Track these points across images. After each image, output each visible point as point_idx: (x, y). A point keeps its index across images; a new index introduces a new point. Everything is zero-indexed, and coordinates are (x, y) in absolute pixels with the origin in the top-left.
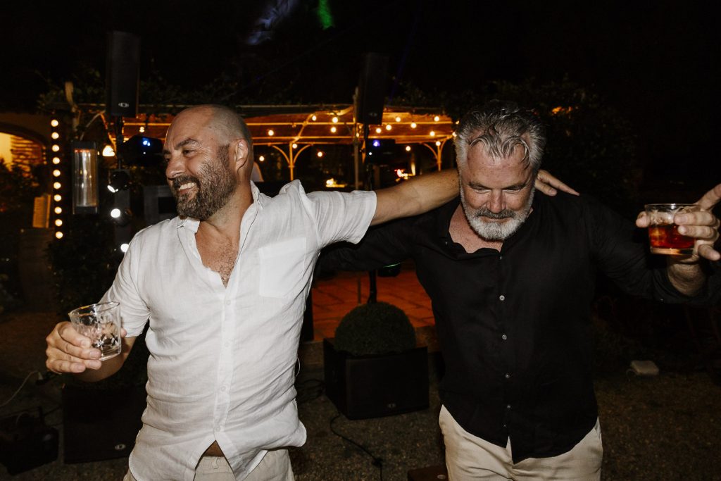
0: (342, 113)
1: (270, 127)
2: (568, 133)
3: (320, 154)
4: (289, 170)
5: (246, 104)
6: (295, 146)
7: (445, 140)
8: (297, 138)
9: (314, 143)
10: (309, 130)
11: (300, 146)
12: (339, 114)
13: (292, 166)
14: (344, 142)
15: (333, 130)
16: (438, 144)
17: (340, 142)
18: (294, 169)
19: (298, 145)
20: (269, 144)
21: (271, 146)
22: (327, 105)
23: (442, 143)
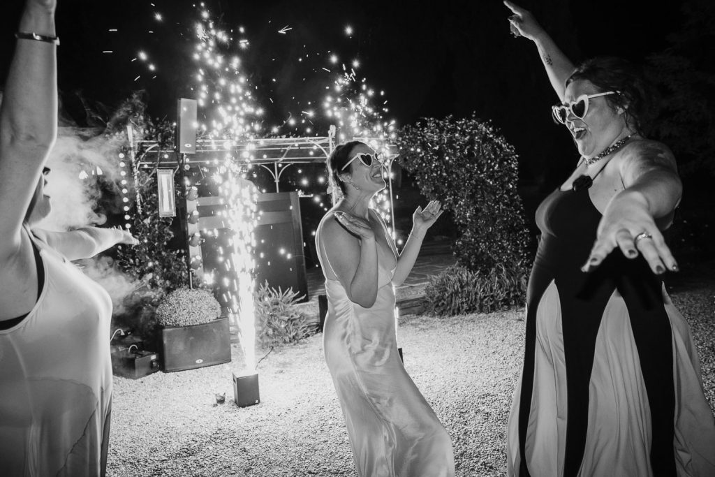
3: (300, 171)
6: (280, 165)
8: (281, 159)
9: (294, 162)
13: (277, 181)
14: (317, 161)
15: (311, 153)
18: (279, 183)
19: (283, 164)
21: (260, 166)
22: (311, 138)
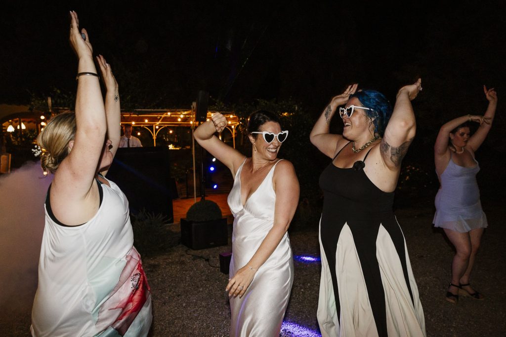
0: (186, 113)
1: (146, 118)
2: (291, 125)
3: (171, 132)
4: (153, 140)
5: (139, 109)
6: (157, 127)
7: (236, 125)
8: (158, 123)
9: (167, 125)
10: (165, 119)
11: (160, 127)
12: (183, 113)
13: (155, 138)
14: (184, 125)
15: (179, 120)
16: (233, 127)
17: (181, 125)
18: (156, 139)
19: (159, 126)
20: (142, 126)
21: (143, 127)
22: (178, 110)
23: (235, 126)
